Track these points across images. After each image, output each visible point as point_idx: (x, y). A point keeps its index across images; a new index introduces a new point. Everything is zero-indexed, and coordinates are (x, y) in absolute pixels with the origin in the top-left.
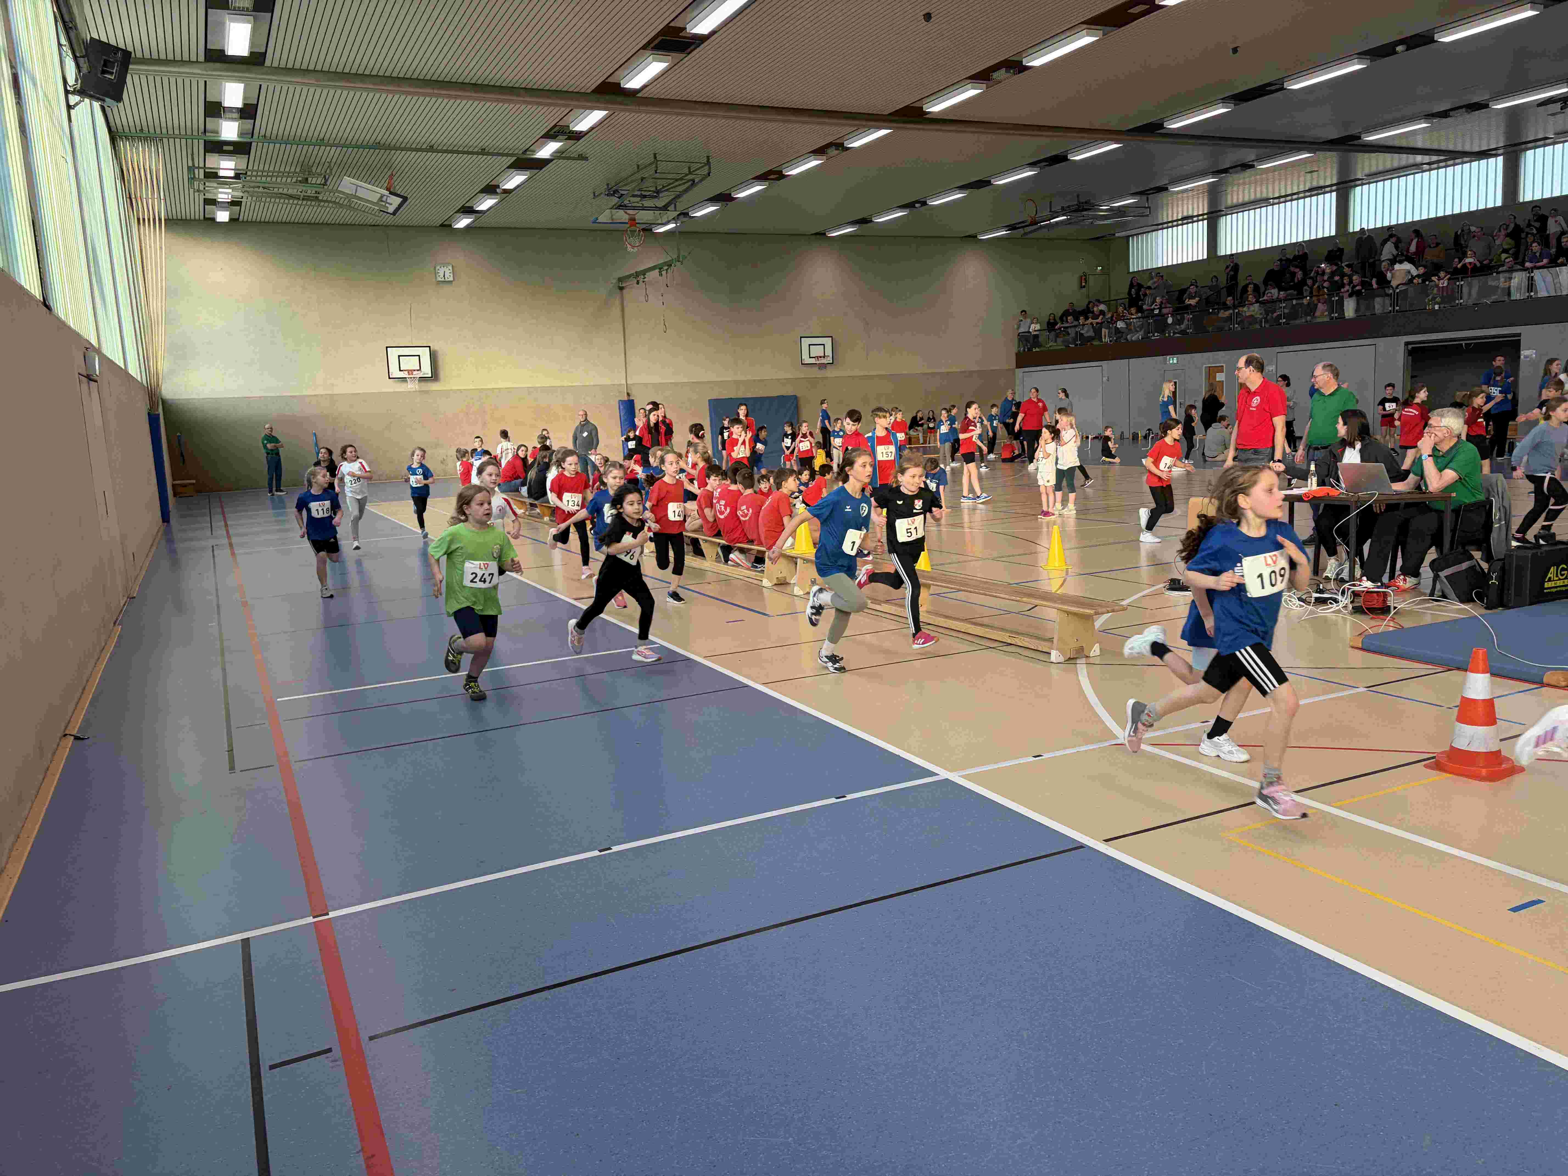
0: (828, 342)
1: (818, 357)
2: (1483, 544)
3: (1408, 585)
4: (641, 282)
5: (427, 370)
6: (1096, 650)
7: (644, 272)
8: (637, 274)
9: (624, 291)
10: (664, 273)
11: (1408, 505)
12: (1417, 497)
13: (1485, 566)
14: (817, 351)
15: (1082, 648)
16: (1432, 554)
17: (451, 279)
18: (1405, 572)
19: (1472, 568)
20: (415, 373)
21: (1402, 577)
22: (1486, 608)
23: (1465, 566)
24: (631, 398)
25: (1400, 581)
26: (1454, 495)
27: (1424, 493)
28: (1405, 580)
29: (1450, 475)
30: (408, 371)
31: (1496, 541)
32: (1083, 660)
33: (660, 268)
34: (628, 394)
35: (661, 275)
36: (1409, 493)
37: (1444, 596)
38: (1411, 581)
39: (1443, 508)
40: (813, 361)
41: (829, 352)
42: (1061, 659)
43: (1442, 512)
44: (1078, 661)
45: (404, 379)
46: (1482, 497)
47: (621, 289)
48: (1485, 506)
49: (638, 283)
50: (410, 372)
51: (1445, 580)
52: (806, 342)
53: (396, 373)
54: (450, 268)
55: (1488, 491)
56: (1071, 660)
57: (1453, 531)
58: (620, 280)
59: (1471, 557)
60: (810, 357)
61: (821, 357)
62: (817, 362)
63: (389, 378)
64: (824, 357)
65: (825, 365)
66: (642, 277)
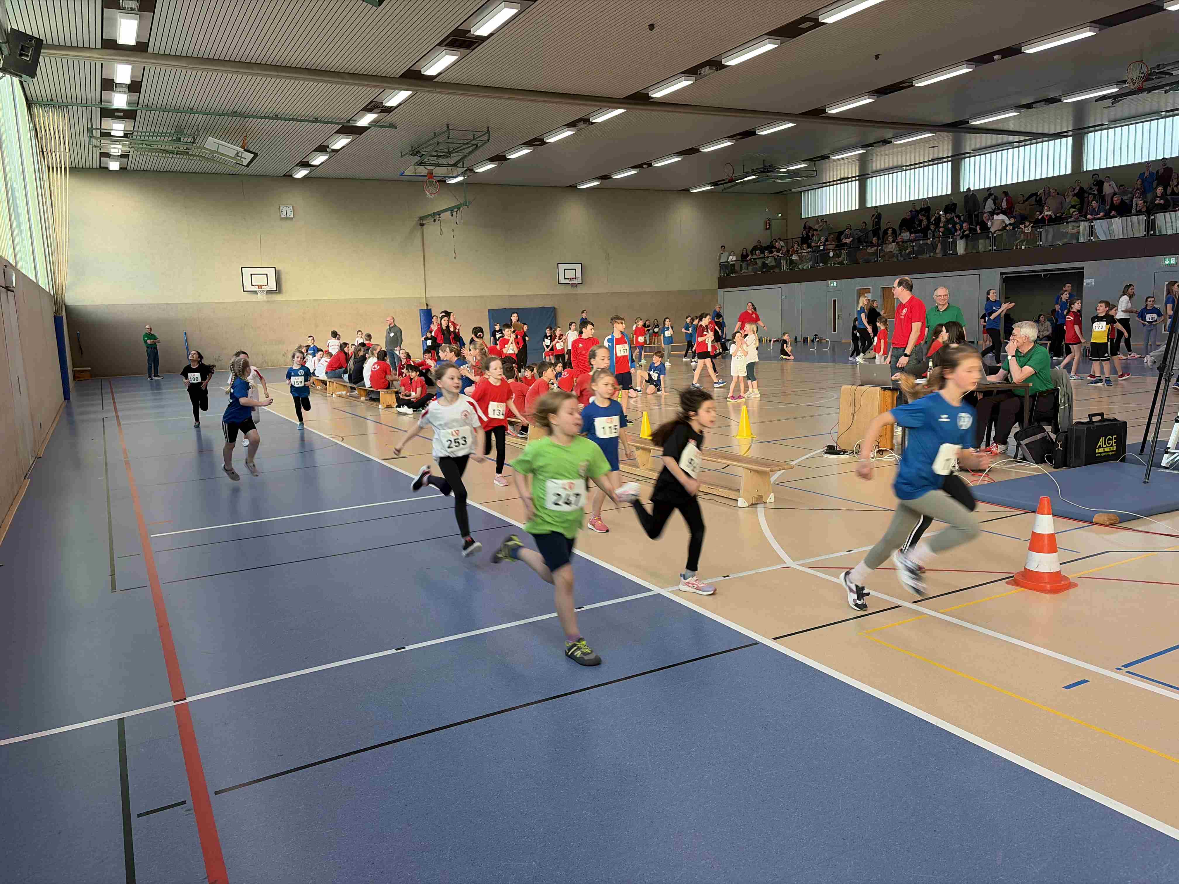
0: (578, 267)
1: (571, 279)
2: (1052, 420)
3: (998, 451)
4: (437, 221)
5: (273, 286)
6: (771, 498)
7: (439, 213)
8: (434, 214)
9: (424, 227)
10: (454, 214)
11: (999, 392)
12: (1005, 387)
13: (1053, 436)
14: (570, 274)
15: (761, 497)
16: (1016, 428)
17: (292, 216)
18: (997, 441)
19: (1044, 439)
20: (263, 287)
21: (995, 445)
22: (1054, 468)
23: (1039, 436)
24: (429, 308)
25: (993, 448)
26: (1031, 385)
27: (1010, 383)
28: (997, 447)
29: (1028, 370)
30: (258, 286)
31: (1061, 418)
32: (762, 506)
33: (451, 209)
34: (427, 305)
35: (452, 215)
36: (999, 383)
37: (1024, 459)
38: (1001, 448)
39: (1023, 394)
40: (567, 281)
41: (579, 275)
42: (746, 505)
43: (1023, 397)
44: (758, 506)
45: (255, 292)
46: (1052, 387)
47: (422, 225)
48: (1054, 393)
49: (435, 221)
50: (260, 286)
51: (1025, 447)
52: (562, 267)
53: (248, 287)
54: (291, 208)
55: (1056, 380)
56: (753, 505)
57: (1031, 411)
58: (422, 218)
59: (1044, 430)
60: (565, 279)
61: (573, 279)
62: (570, 282)
63: (244, 291)
64: (575, 278)
65: (576, 285)
66: (438, 216)
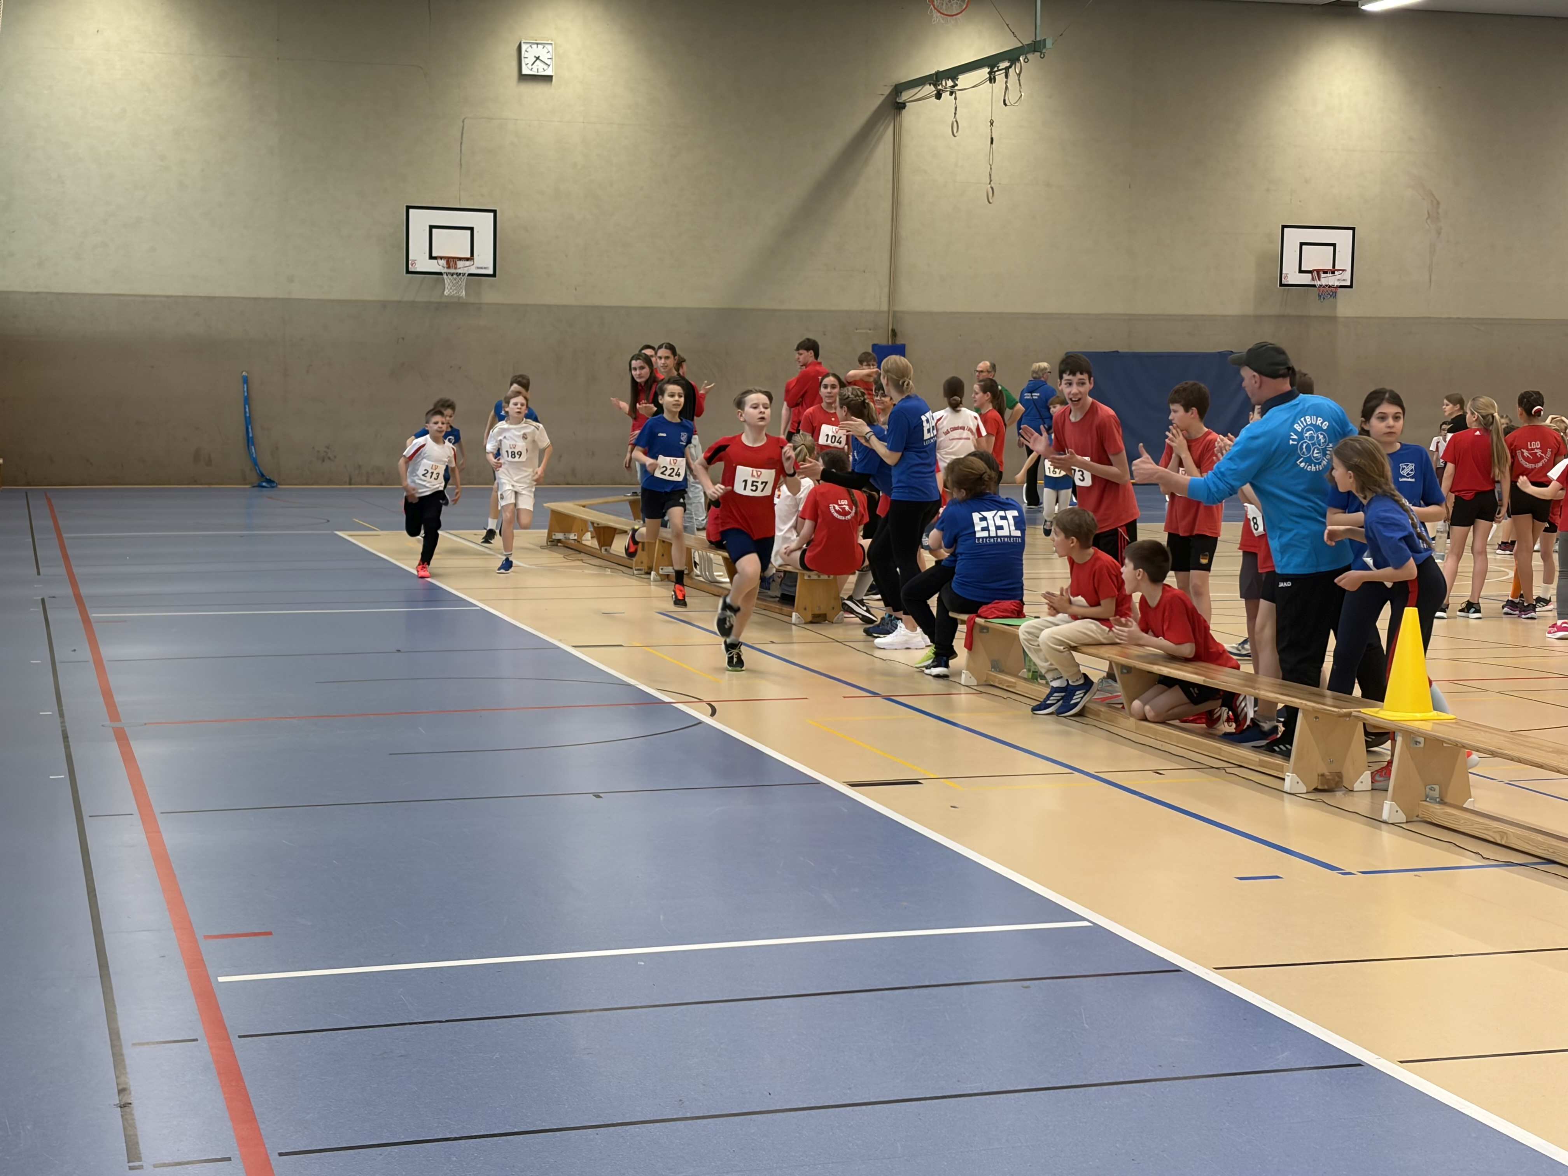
0: (1343, 239)
1: (1318, 272)
4: (946, 95)
5: (484, 261)
7: (954, 73)
8: (936, 79)
9: (905, 112)
10: (999, 75)
14: (1317, 258)
17: (551, 73)
20: (460, 264)
30: (448, 259)
33: (990, 63)
34: (894, 333)
35: (992, 80)
40: (1306, 279)
41: (1343, 262)
45: (436, 277)
47: (900, 107)
50: (451, 261)
52: (1293, 238)
53: (421, 263)
58: (898, 89)
60: (1301, 271)
61: (1325, 272)
62: (1318, 283)
63: (408, 272)
64: (1333, 273)
65: (1332, 291)
66: (950, 83)
